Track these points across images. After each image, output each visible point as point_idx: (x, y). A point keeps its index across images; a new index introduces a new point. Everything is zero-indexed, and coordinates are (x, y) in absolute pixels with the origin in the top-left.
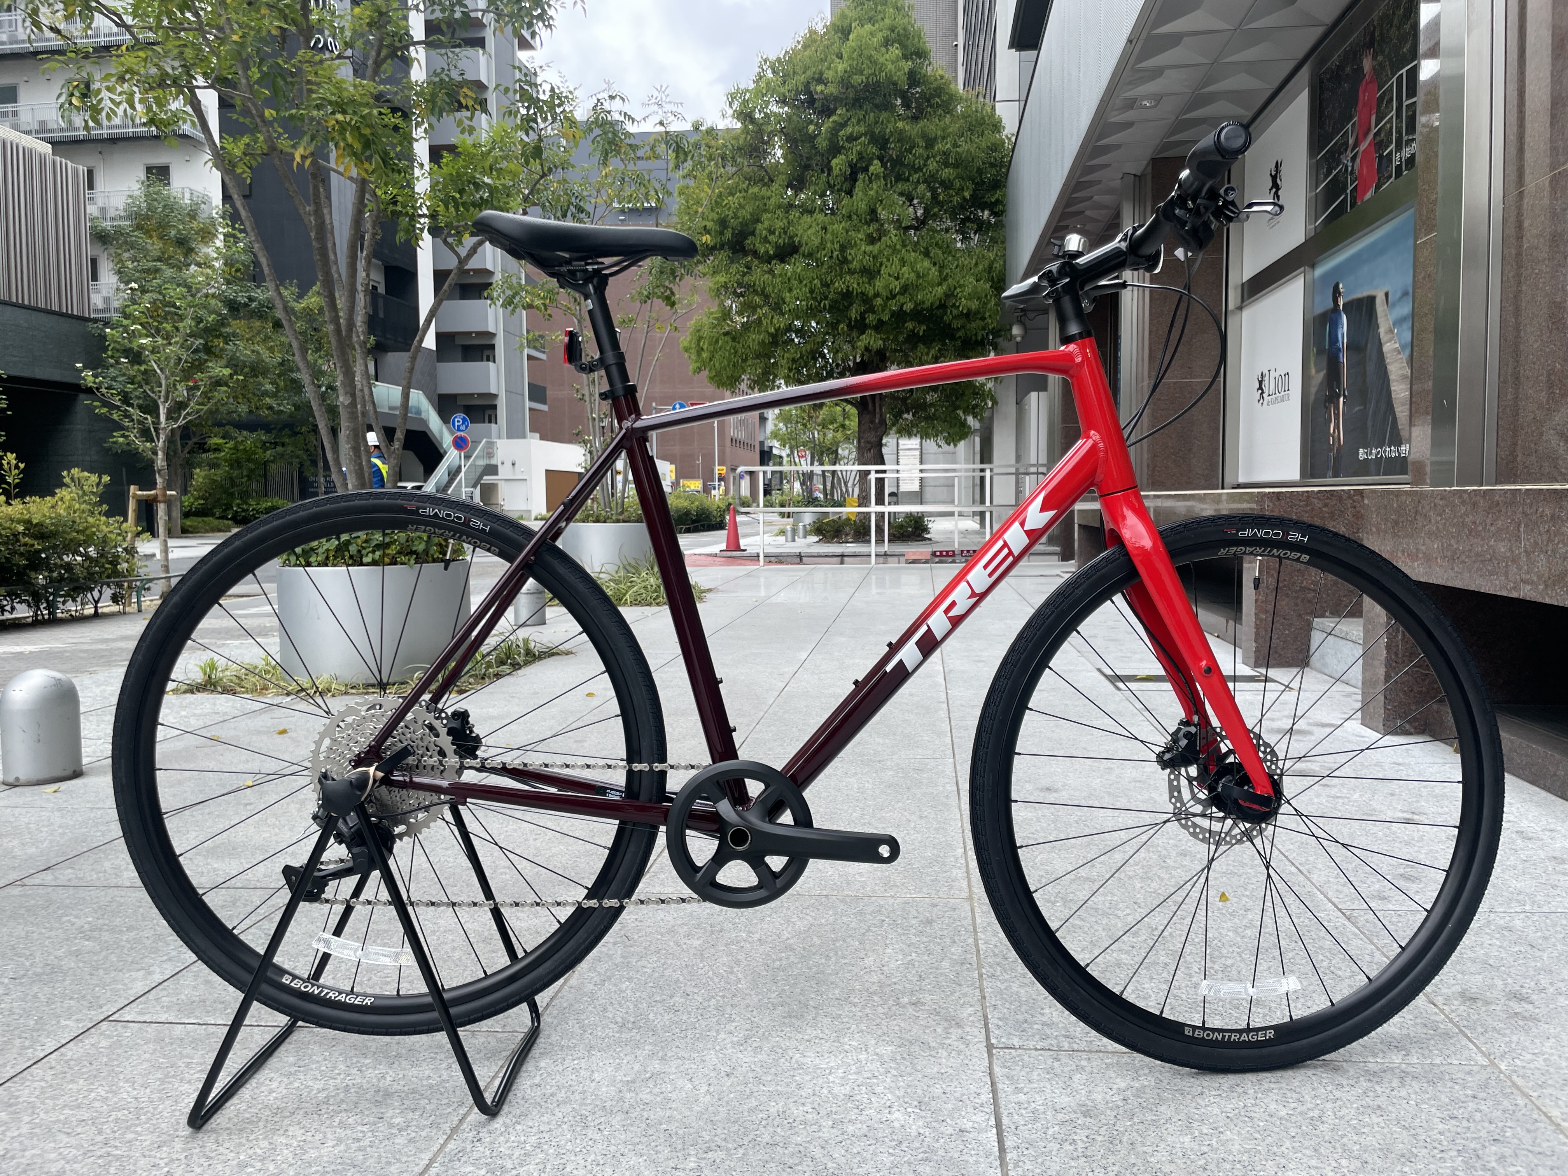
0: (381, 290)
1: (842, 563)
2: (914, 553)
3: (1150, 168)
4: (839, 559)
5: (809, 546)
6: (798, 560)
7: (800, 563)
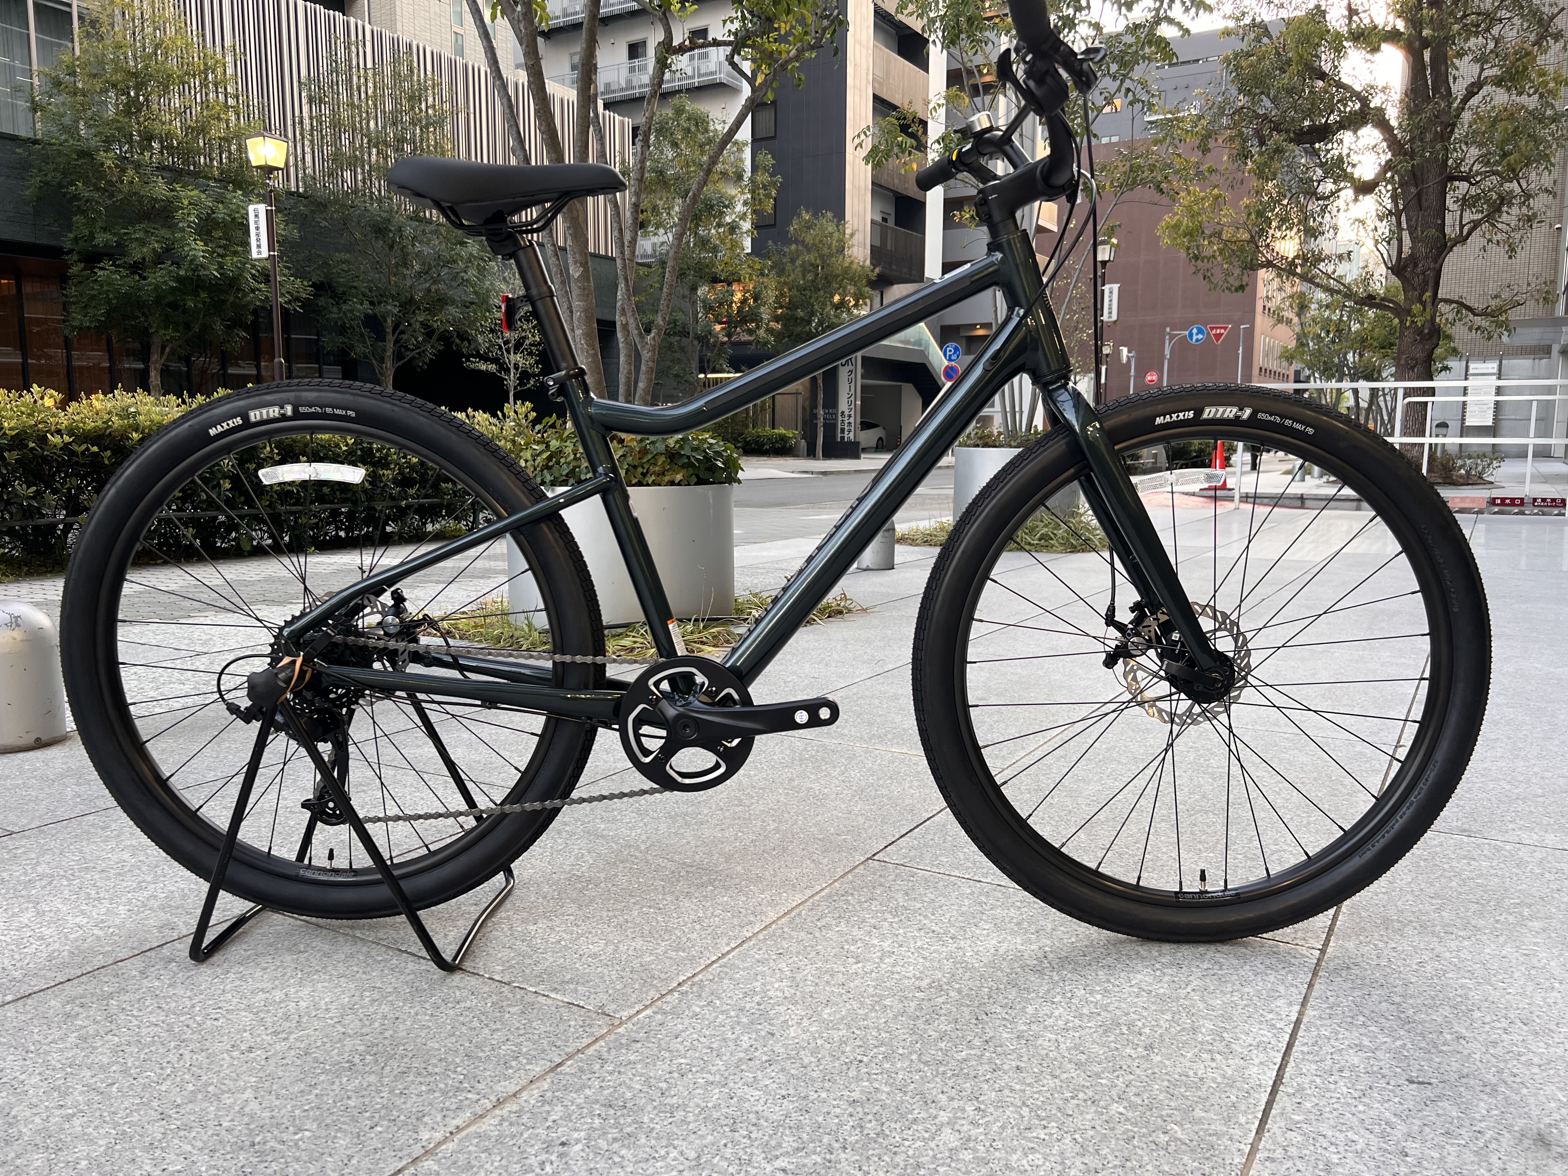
0: (891, 223)
2: (1463, 499)
4: (1355, 504)
5: (1320, 487)
6: (1299, 503)
7: (1302, 507)
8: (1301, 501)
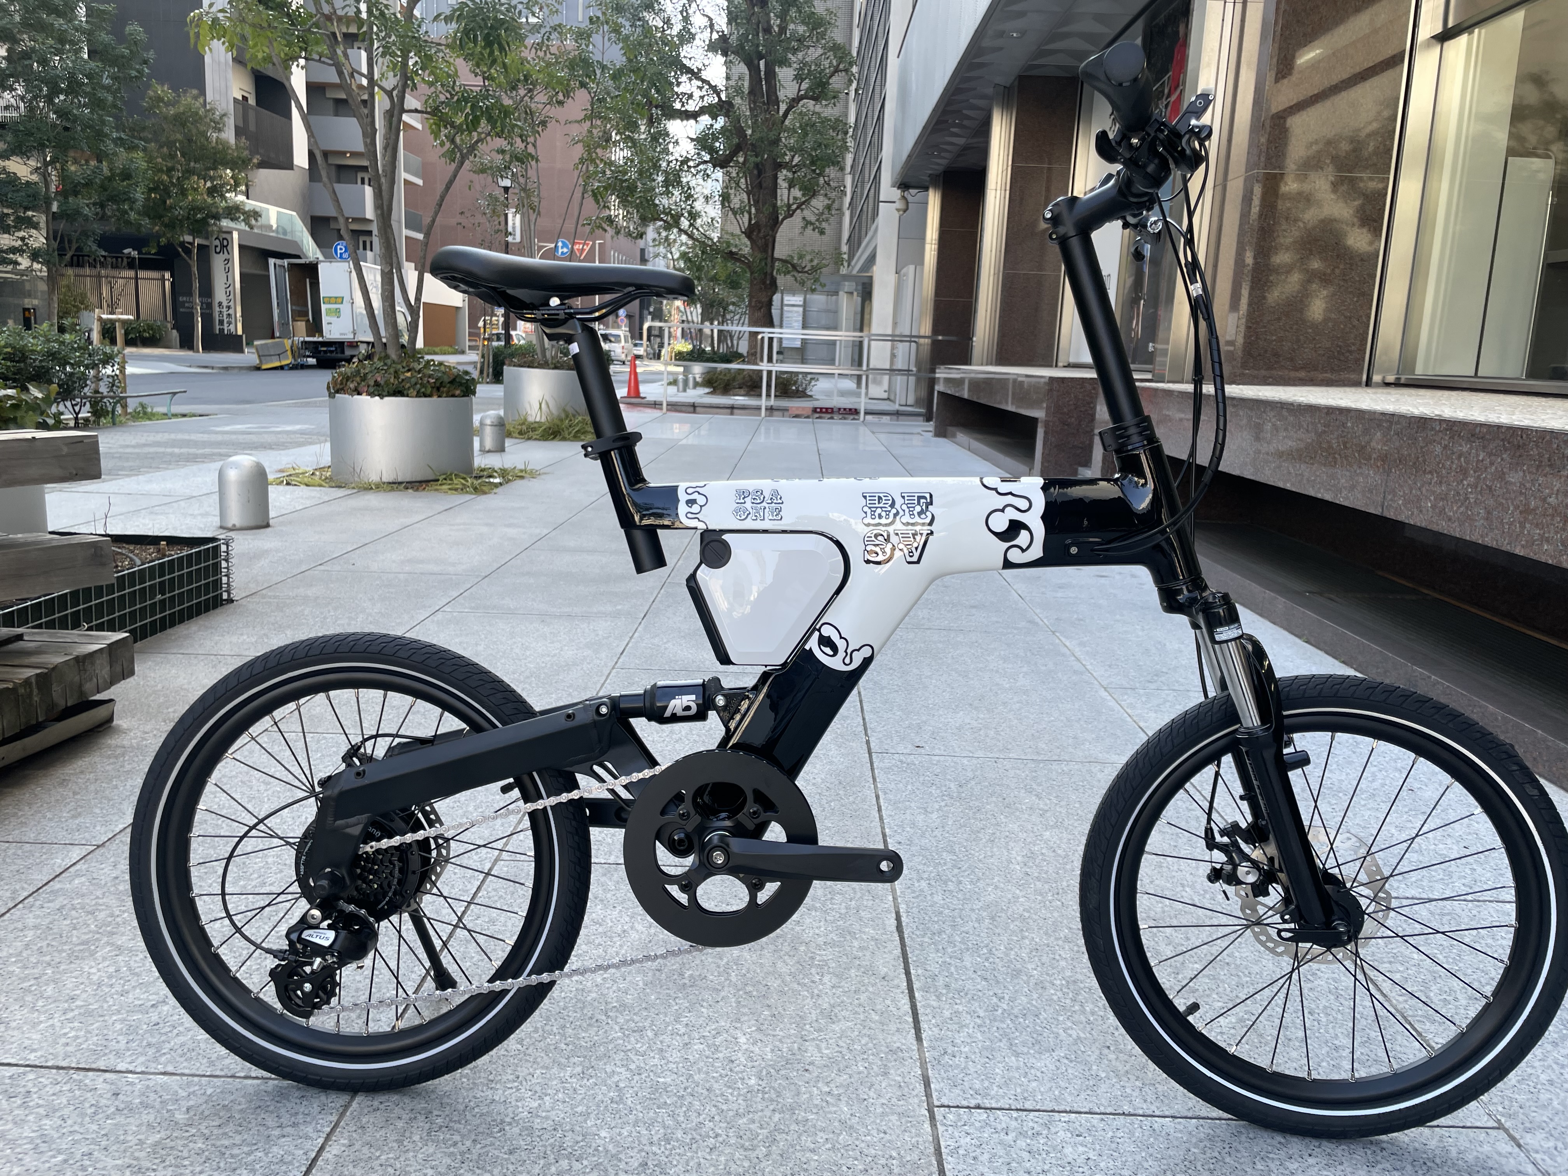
0: (252, 101)
1: (732, 414)
2: (798, 408)
3: (1016, 83)
4: (729, 411)
5: (700, 396)
6: (692, 409)
7: (694, 412)
8: (693, 408)
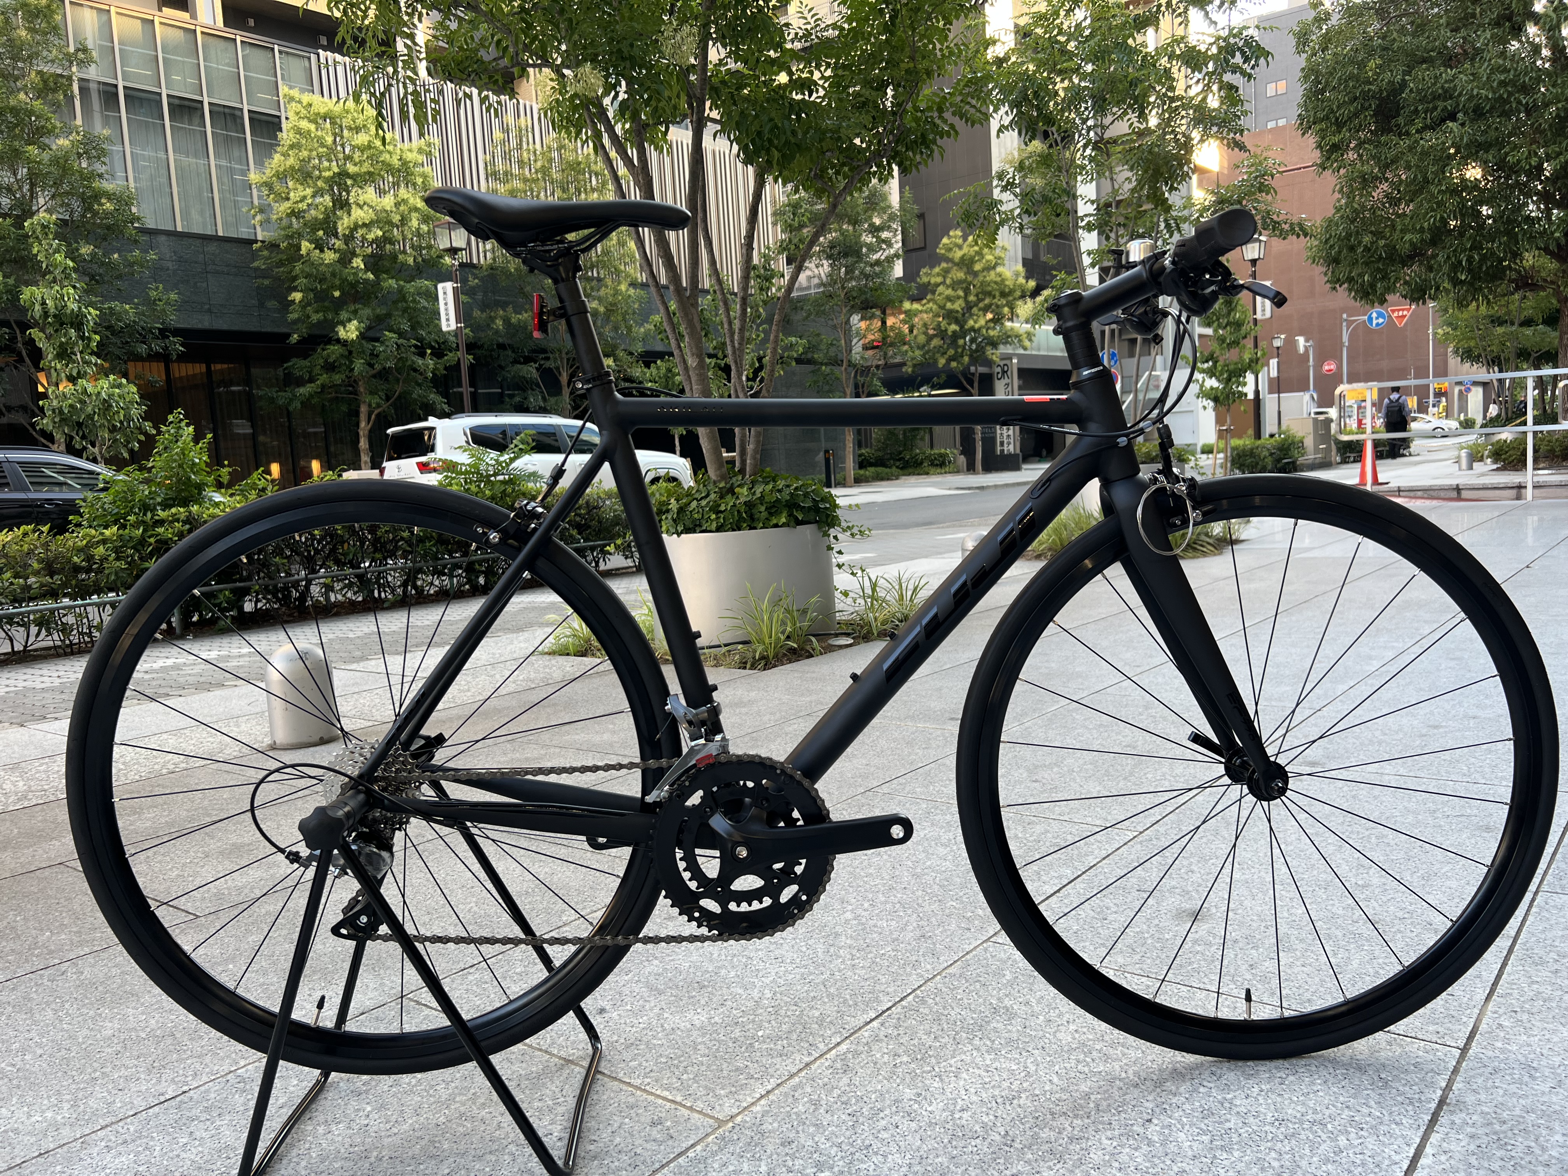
5: (1483, 475)
